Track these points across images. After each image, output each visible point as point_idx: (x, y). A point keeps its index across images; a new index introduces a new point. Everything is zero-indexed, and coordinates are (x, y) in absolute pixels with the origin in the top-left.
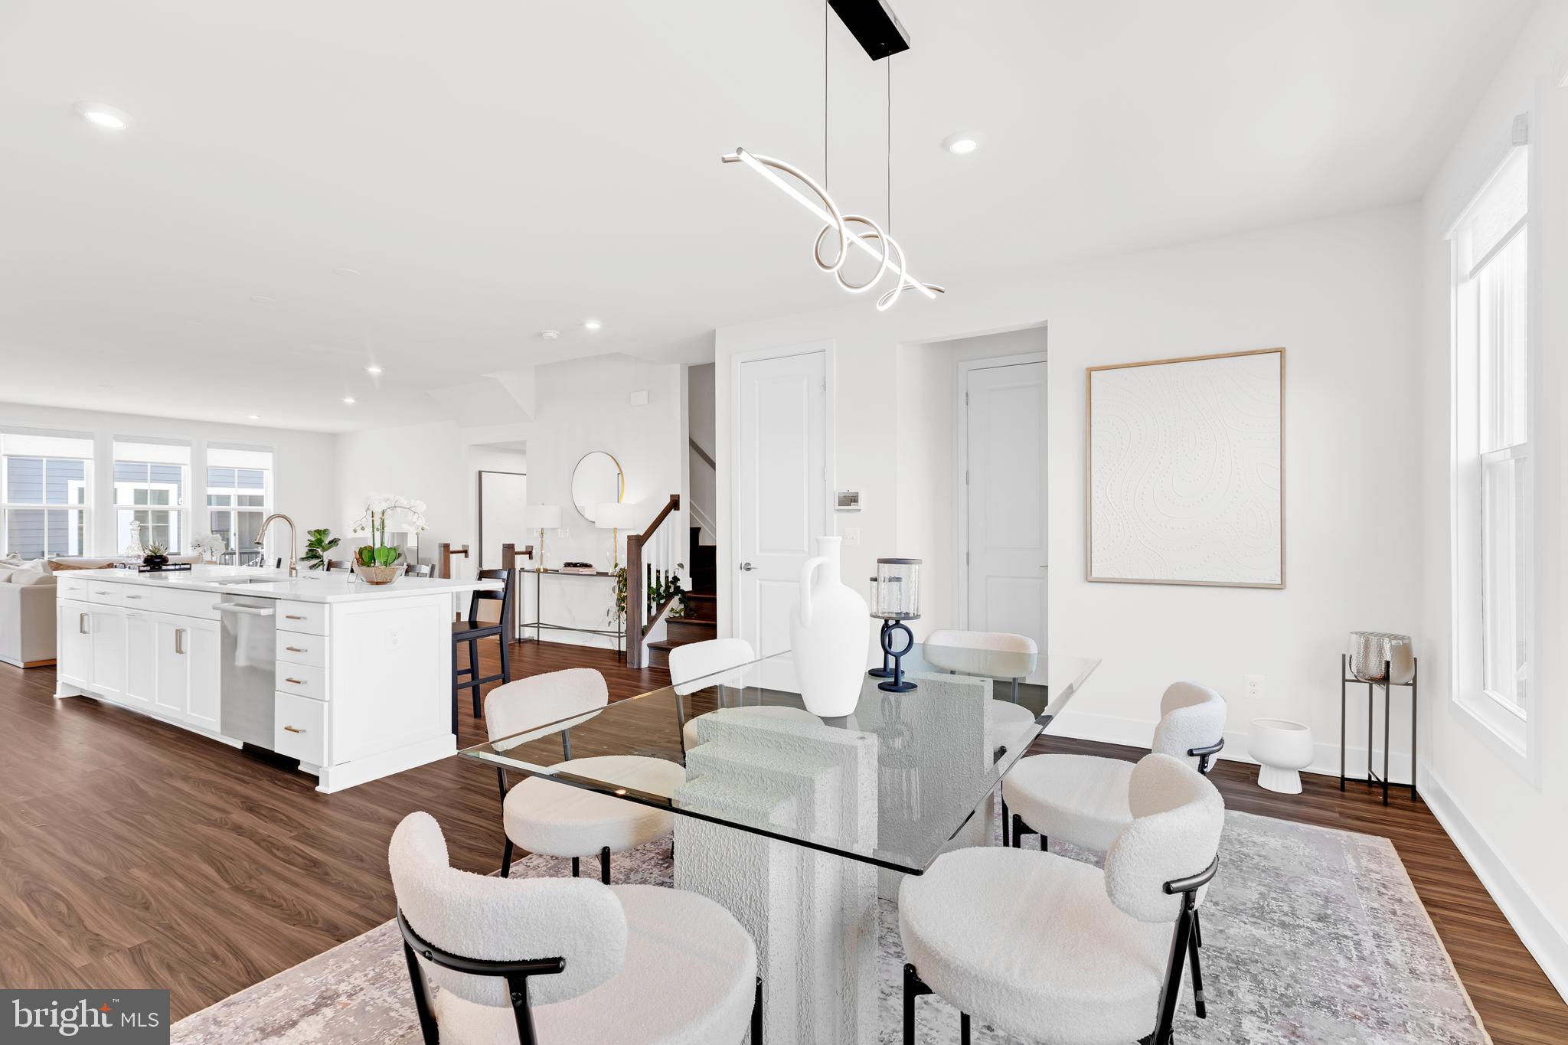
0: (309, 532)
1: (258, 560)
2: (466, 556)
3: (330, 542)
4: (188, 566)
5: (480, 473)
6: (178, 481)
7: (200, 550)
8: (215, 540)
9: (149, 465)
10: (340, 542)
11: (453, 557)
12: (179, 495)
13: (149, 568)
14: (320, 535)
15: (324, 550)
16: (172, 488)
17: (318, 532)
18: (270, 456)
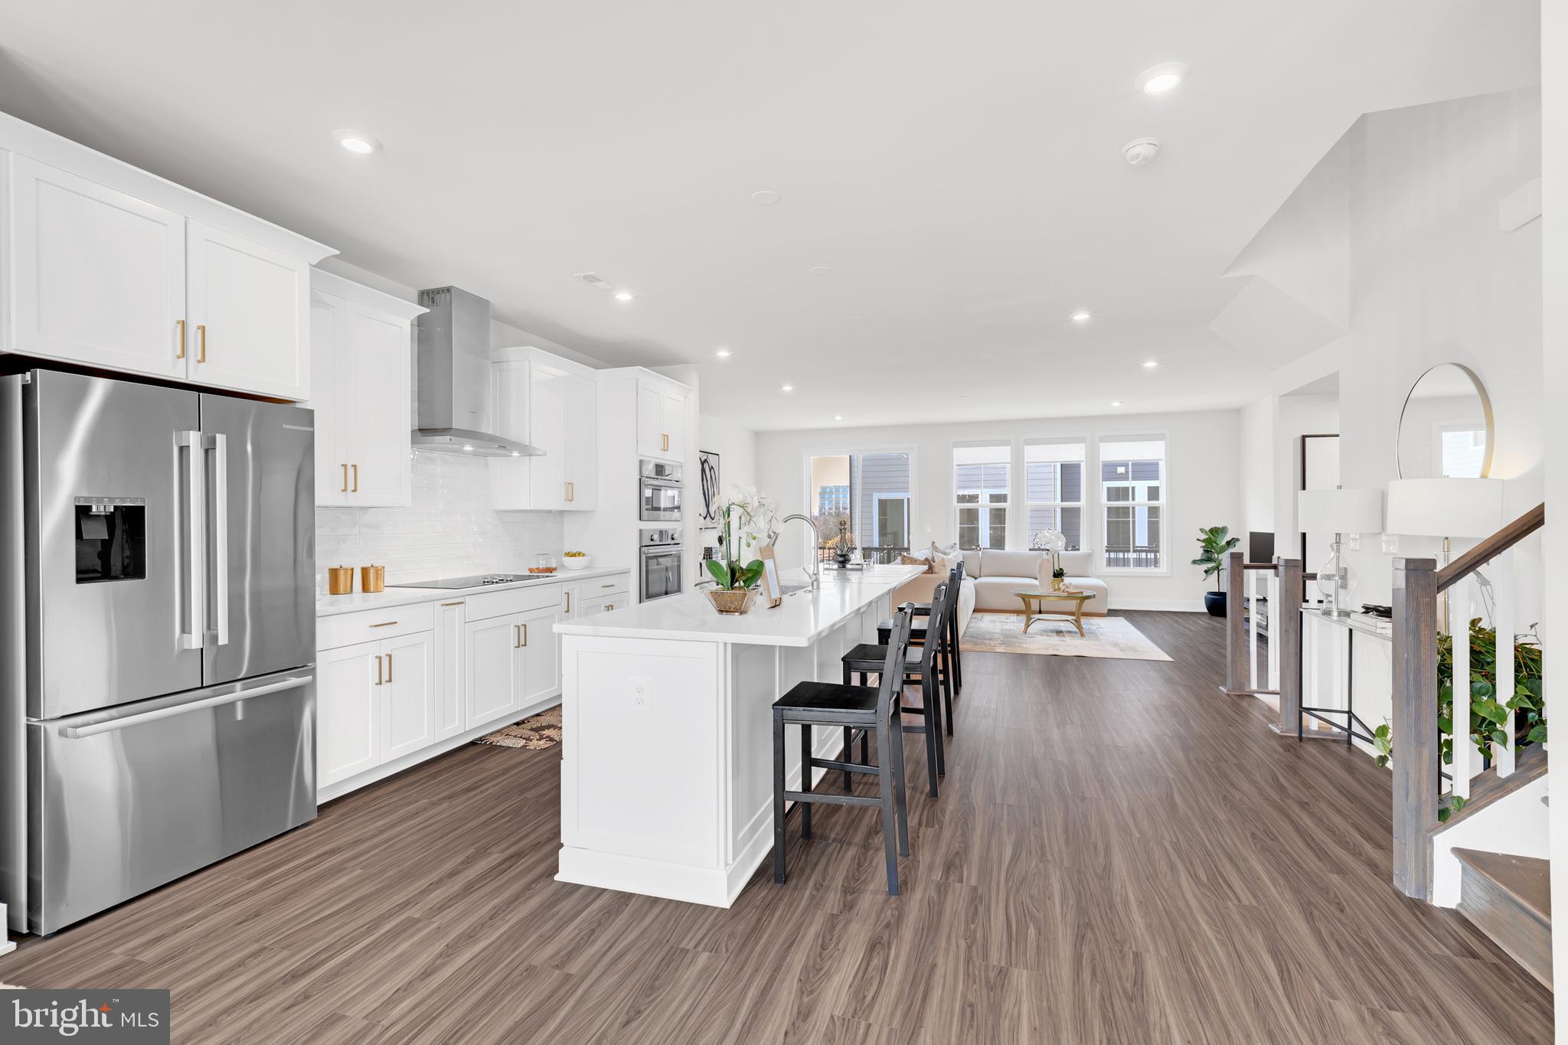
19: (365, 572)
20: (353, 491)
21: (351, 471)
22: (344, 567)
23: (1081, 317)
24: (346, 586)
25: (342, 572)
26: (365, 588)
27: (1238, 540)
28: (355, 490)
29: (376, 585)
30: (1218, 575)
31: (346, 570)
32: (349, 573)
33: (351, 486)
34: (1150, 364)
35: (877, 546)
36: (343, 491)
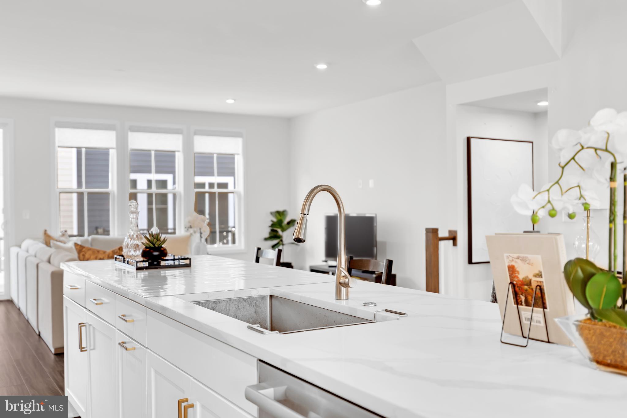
0: (271, 213)
1: (230, 238)
2: (455, 244)
3: (289, 223)
4: (187, 262)
5: (469, 139)
6: (173, 172)
7: (191, 231)
9: (153, 152)
11: (442, 244)
12: (174, 183)
13: (146, 264)
14: (280, 215)
15: (283, 230)
16: (169, 177)
17: (278, 213)
18: (239, 142)
27: (296, 220)
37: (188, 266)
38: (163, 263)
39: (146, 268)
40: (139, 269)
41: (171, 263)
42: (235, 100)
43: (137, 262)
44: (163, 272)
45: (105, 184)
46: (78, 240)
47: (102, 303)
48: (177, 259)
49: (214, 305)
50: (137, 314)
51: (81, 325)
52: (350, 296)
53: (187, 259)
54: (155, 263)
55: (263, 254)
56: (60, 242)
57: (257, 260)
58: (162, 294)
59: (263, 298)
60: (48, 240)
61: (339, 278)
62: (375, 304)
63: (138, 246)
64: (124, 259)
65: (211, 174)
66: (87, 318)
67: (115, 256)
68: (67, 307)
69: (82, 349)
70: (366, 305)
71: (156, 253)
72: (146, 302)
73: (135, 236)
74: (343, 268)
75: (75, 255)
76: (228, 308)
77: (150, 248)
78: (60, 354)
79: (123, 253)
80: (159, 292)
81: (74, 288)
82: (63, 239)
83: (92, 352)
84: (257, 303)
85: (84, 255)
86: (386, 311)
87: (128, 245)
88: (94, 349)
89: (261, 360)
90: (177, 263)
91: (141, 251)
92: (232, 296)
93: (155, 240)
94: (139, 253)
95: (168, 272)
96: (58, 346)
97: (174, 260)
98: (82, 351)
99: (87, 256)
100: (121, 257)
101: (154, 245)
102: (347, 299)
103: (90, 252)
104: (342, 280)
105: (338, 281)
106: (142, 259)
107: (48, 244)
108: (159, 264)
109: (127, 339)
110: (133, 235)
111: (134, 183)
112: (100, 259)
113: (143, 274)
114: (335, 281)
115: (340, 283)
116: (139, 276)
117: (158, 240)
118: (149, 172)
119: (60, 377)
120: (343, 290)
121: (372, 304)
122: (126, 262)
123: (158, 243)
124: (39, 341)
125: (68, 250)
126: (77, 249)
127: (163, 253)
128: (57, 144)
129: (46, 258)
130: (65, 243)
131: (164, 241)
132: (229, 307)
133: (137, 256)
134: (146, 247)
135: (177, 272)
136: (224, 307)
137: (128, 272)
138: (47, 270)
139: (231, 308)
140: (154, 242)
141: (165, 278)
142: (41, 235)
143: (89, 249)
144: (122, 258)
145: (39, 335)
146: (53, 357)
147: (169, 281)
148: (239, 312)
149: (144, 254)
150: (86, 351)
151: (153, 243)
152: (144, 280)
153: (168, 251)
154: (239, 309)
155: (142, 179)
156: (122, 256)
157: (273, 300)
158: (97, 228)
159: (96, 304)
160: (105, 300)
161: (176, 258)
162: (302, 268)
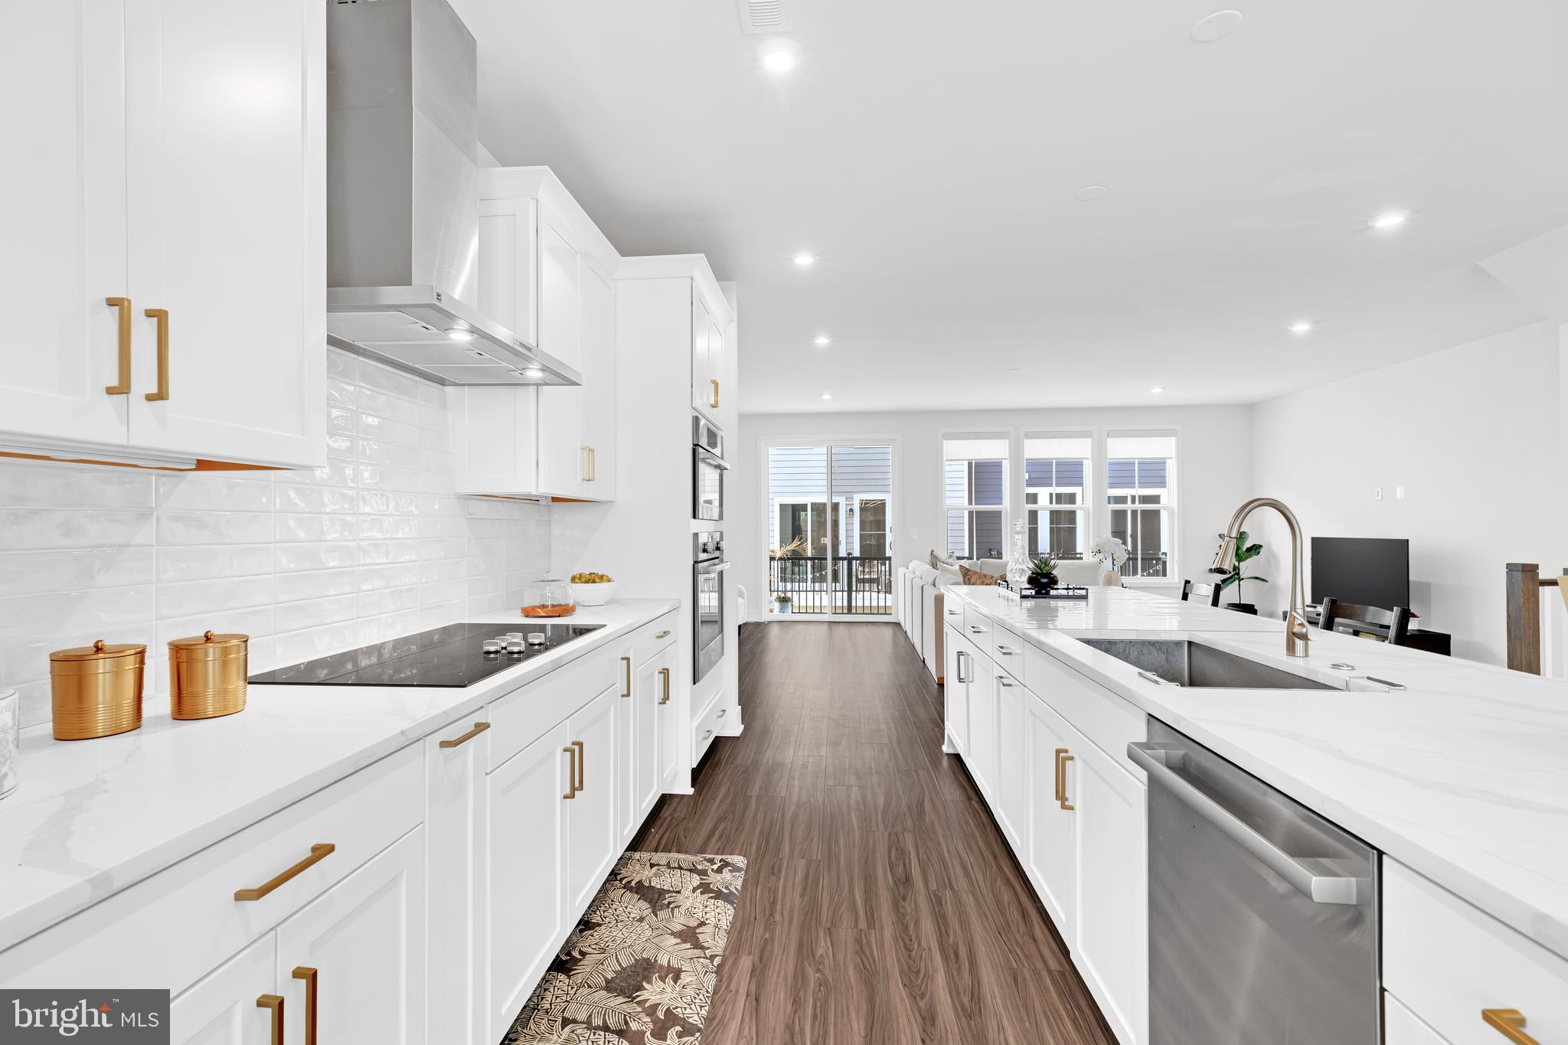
1: (1160, 567)
3: (1249, 550)
6: (1082, 484)
7: (1101, 556)
8: (1116, 544)
9: (1054, 461)
10: (1262, 551)
11: (1546, 591)
12: (1084, 497)
15: (1241, 560)
16: (1076, 490)
18: (1171, 442)
19: (183, 656)
20: (150, 398)
21: (144, 333)
22: (108, 642)
23: (1390, 221)
24: (119, 706)
25: (102, 666)
26: (184, 708)
27: (1261, 546)
28: (161, 395)
29: (223, 693)
30: (1239, 584)
31: (118, 653)
32: (130, 664)
33: (144, 379)
34: (1301, 328)
35: (859, 555)
36: (110, 391)
37: (1085, 597)
38: (1053, 592)
39: (1032, 597)
40: (1023, 597)
41: (1065, 592)
42: (1164, 388)
43: (1021, 589)
44: (1053, 603)
45: (998, 500)
46: (965, 563)
47: (980, 632)
48: (1071, 589)
49: (1108, 646)
50: (1014, 647)
51: (960, 654)
52: (1310, 652)
53: (1083, 589)
54: (1044, 592)
55: (1193, 590)
56: (947, 564)
57: (1185, 597)
58: (1050, 626)
59: (1179, 644)
60: (934, 562)
61: (1290, 626)
62: (1352, 667)
63: (1023, 570)
64: (1008, 585)
65: (1131, 485)
66: (966, 647)
67: (999, 581)
68: (946, 633)
69: (960, 680)
70: (1336, 666)
71: (1044, 580)
72: (1024, 633)
73: (1020, 560)
74: (1298, 614)
75: (961, 578)
76: (1127, 652)
77: (1037, 573)
78: (941, 685)
79: (1007, 579)
80: (1047, 624)
81: (952, 613)
82: (949, 561)
83: (970, 684)
84: (1170, 649)
85: (969, 579)
86: (1368, 678)
87: (1012, 570)
88: (972, 682)
89: (1149, 714)
90: (1071, 593)
91: (1027, 576)
92: (1133, 637)
93: (1043, 565)
94: (1025, 579)
95: (1060, 603)
96: (941, 676)
97: (1068, 589)
98: (960, 682)
99: (972, 580)
100: (1004, 583)
101: (1042, 570)
102: (1307, 656)
103: (976, 576)
104: (1297, 629)
105: (1290, 631)
106: (1028, 586)
107: (934, 566)
108: (1048, 593)
109: (1004, 674)
110: (1018, 559)
111: (1033, 498)
112: (987, 584)
113: (1029, 603)
114: (1286, 631)
115: (1293, 633)
116: (1023, 605)
117: (1046, 564)
118: (1051, 485)
119: (942, 708)
120: (1299, 643)
121: (1348, 666)
122: (1010, 589)
123: (1047, 568)
124: (924, 668)
125: (953, 573)
126: (962, 572)
127: (1053, 581)
128: (945, 458)
129: (931, 581)
130: (952, 566)
131: (1054, 567)
132: (1129, 650)
133: (1023, 582)
134: (1033, 573)
135: (1070, 603)
136: (1121, 650)
137: (1012, 600)
138: (930, 593)
139: (1131, 652)
140: (1042, 568)
141: (1056, 610)
142: (928, 557)
143: (976, 573)
144: (1006, 584)
145: (924, 662)
146: (936, 686)
147: (1061, 613)
148: (1142, 657)
149: (1031, 581)
150: (964, 682)
151: (1040, 569)
152: (1029, 610)
153: (1059, 578)
154: (1143, 654)
155: (1043, 493)
156: (1006, 581)
157: (1193, 648)
158: (990, 550)
159: (974, 632)
160: (983, 629)
161: (1070, 587)
162: (1271, 615)
